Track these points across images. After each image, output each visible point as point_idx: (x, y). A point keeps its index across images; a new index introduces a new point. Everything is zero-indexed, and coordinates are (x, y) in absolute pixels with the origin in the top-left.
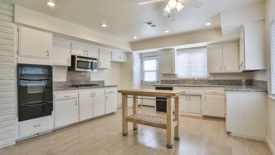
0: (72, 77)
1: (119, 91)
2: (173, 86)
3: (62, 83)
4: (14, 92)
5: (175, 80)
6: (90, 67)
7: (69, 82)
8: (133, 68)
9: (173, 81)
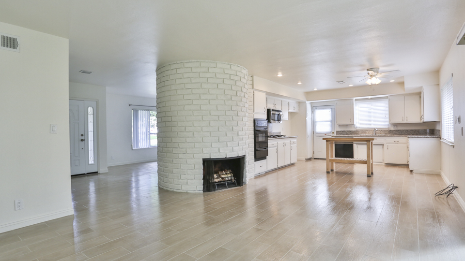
1: (323, 139)
4: (251, 140)
6: (276, 119)
8: (306, 118)
9: (351, 131)
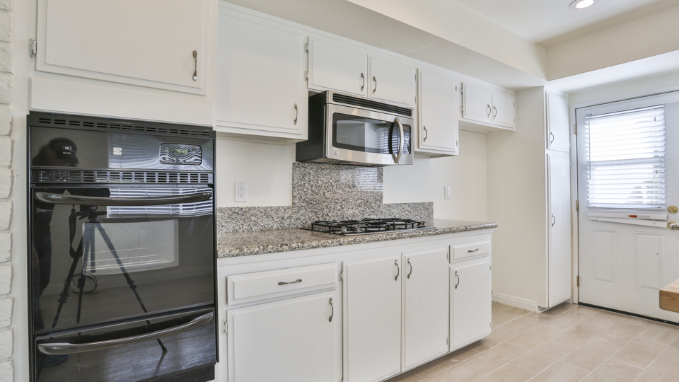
0: (314, 189)
3: (273, 214)
6: (383, 143)
7: (300, 208)
8: (547, 151)
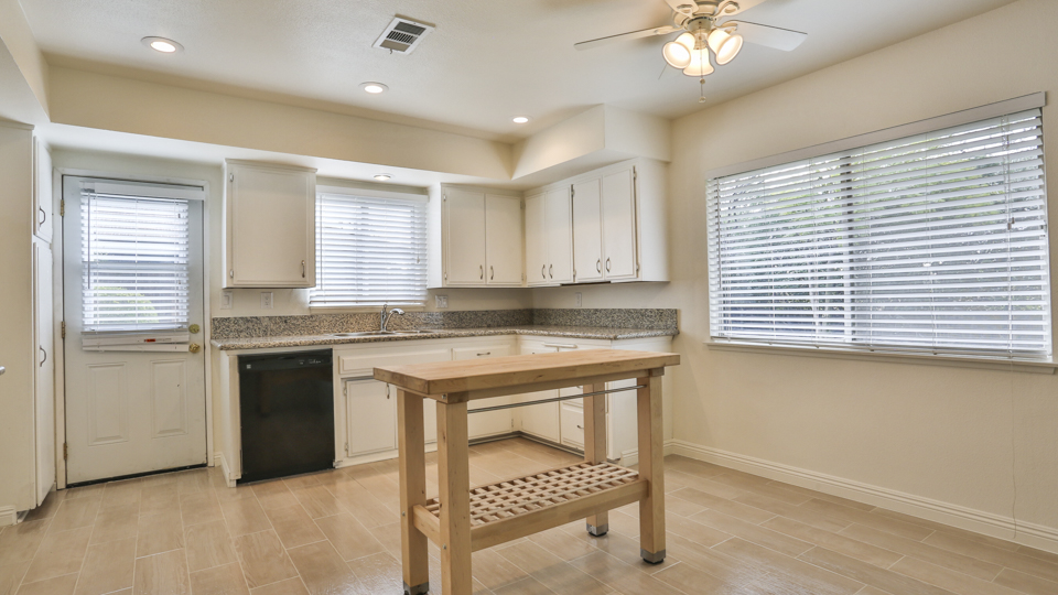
2: (330, 342)
5: (295, 318)
8: (34, 239)
9: (285, 320)
